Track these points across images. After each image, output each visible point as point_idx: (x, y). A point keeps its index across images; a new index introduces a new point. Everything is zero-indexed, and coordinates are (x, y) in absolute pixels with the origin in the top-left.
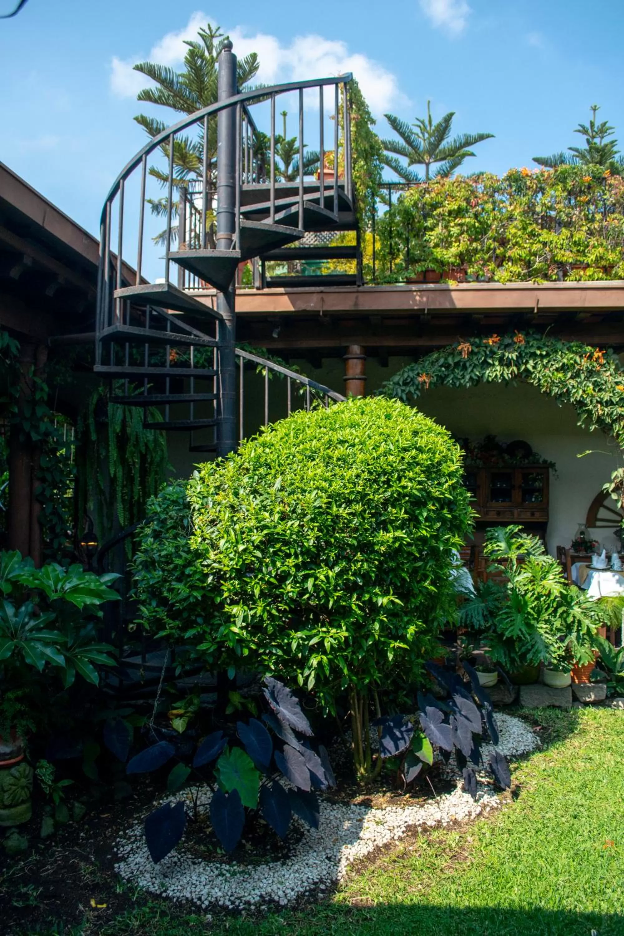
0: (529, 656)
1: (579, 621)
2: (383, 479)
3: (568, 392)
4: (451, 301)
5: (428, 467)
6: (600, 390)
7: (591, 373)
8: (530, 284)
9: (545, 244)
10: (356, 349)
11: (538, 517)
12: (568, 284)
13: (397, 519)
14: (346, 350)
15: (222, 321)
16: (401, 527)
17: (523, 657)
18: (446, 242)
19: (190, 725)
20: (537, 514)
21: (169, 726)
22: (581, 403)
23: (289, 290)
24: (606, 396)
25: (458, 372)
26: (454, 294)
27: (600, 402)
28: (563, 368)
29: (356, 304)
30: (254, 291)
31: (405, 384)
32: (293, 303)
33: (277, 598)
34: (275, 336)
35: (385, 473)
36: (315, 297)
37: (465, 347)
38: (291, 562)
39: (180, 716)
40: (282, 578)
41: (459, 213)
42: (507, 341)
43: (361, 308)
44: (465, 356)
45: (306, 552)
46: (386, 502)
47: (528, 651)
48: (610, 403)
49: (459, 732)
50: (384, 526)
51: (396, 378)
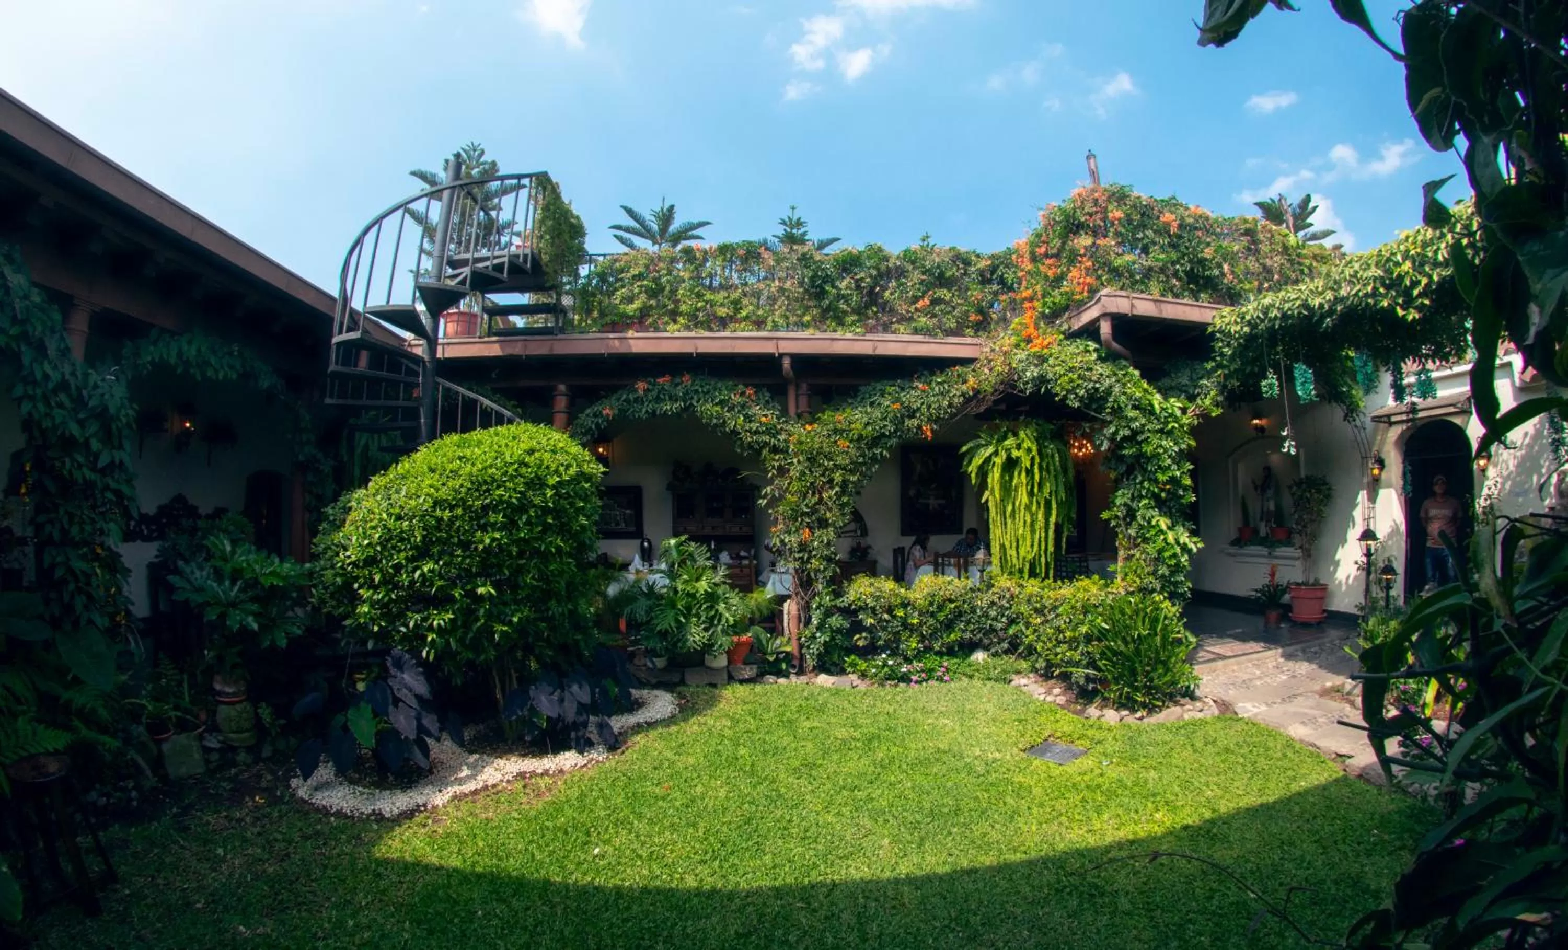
0: (680, 644)
1: (721, 615)
2: (484, 488)
3: (724, 422)
4: (630, 346)
5: (532, 479)
6: (750, 422)
7: (743, 406)
8: (693, 334)
9: (707, 302)
10: (562, 387)
11: (746, 530)
12: (726, 334)
13: (496, 523)
14: (554, 388)
15: (424, 362)
16: (499, 530)
17: (675, 644)
18: (630, 300)
19: (368, 687)
20: (744, 529)
21: (355, 688)
22: (734, 432)
23: (502, 338)
24: (754, 426)
25: (637, 407)
26: (631, 341)
27: (750, 431)
28: (721, 403)
29: (551, 349)
30: (477, 340)
31: (595, 415)
32: (502, 348)
33: (396, 586)
34: (494, 376)
35: (485, 482)
36: (520, 345)
37: (641, 386)
38: (403, 555)
39: (363, 680)
40: (398, 568)
41: (640, 277)
42: (678, 380)
43: (555, 352)
44: (641, 392)
45: (415, 547)
46: (485, 508)
47: (679, 640)
48: (757, 432)
49: (566, 704)
50: (484, 528)
51: (588, 411)
